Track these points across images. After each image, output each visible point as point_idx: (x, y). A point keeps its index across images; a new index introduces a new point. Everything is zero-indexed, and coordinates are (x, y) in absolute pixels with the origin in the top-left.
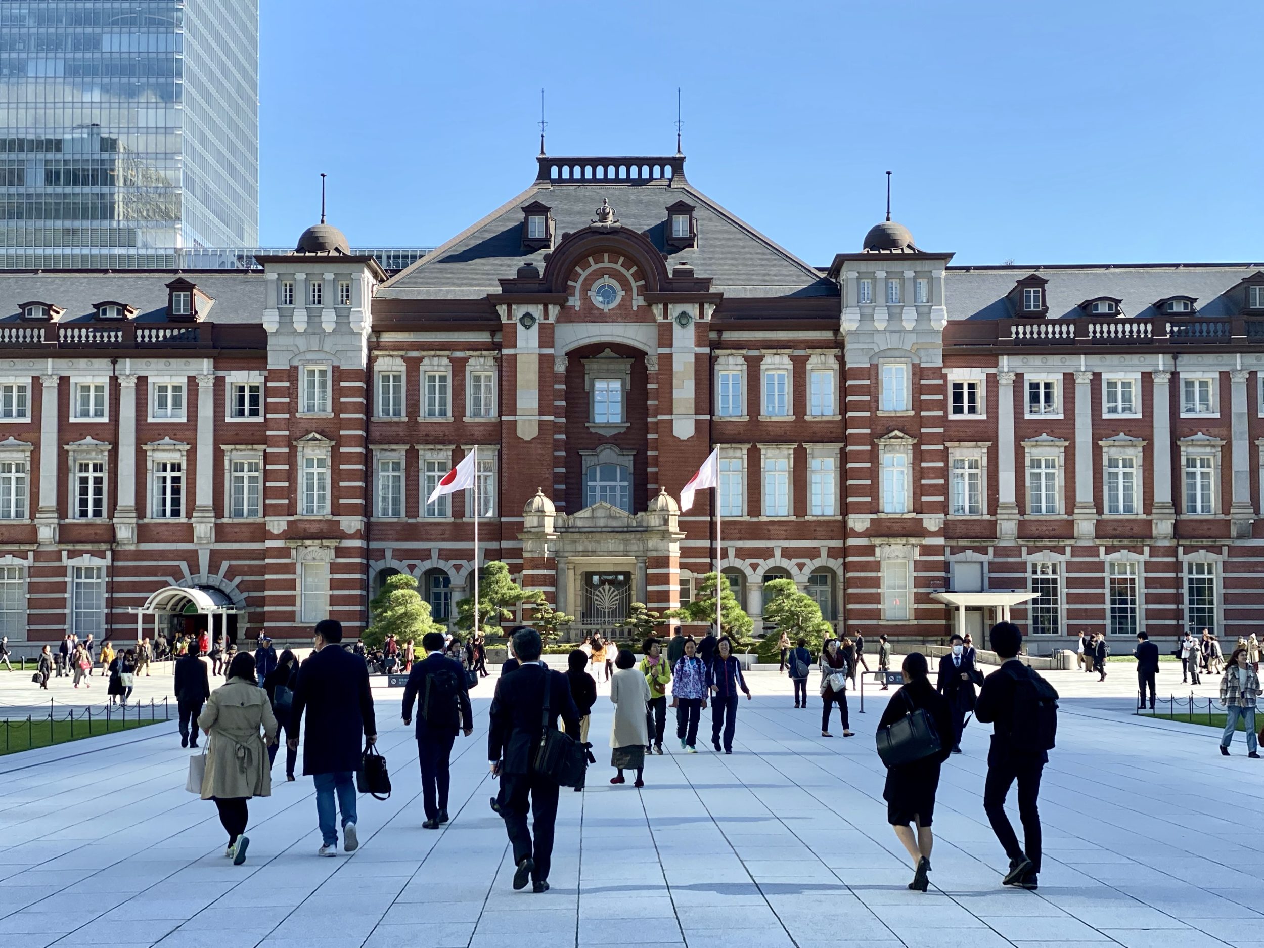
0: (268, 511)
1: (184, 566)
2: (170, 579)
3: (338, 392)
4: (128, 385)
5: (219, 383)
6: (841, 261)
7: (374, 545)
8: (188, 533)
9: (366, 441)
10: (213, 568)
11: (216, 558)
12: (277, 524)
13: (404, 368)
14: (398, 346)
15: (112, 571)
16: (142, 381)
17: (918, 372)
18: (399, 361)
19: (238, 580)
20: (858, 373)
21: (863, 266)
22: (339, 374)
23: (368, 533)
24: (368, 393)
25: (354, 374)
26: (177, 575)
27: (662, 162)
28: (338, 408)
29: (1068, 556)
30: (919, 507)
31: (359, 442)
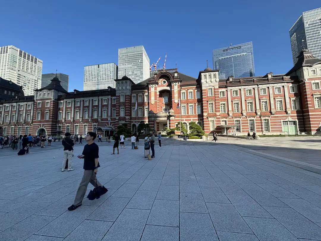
0: (116, 116)
1: (107, 124)
2: (105, 126)
3: (126, 98)
4: (100, 100)
5: (111, 99)
7: (132, 121)
8: (107, 120)
9: (131, 106)
10: (111, 125)
11: (111, 123)
12: (117, 118)
13: (136, 95)
14: (135, 92)
15: (98, 125)
16: (102, 99)
17: (214, 89)
18: (135, 94)
19: (114, 126)
21: (204, 73)
22: (126, 96)
23: (131, 118)
24: (131, 99)
25: (128, 96)
26: (106, 125)
28: (126, 100)
29: (241, 119)
31: (128, 105)
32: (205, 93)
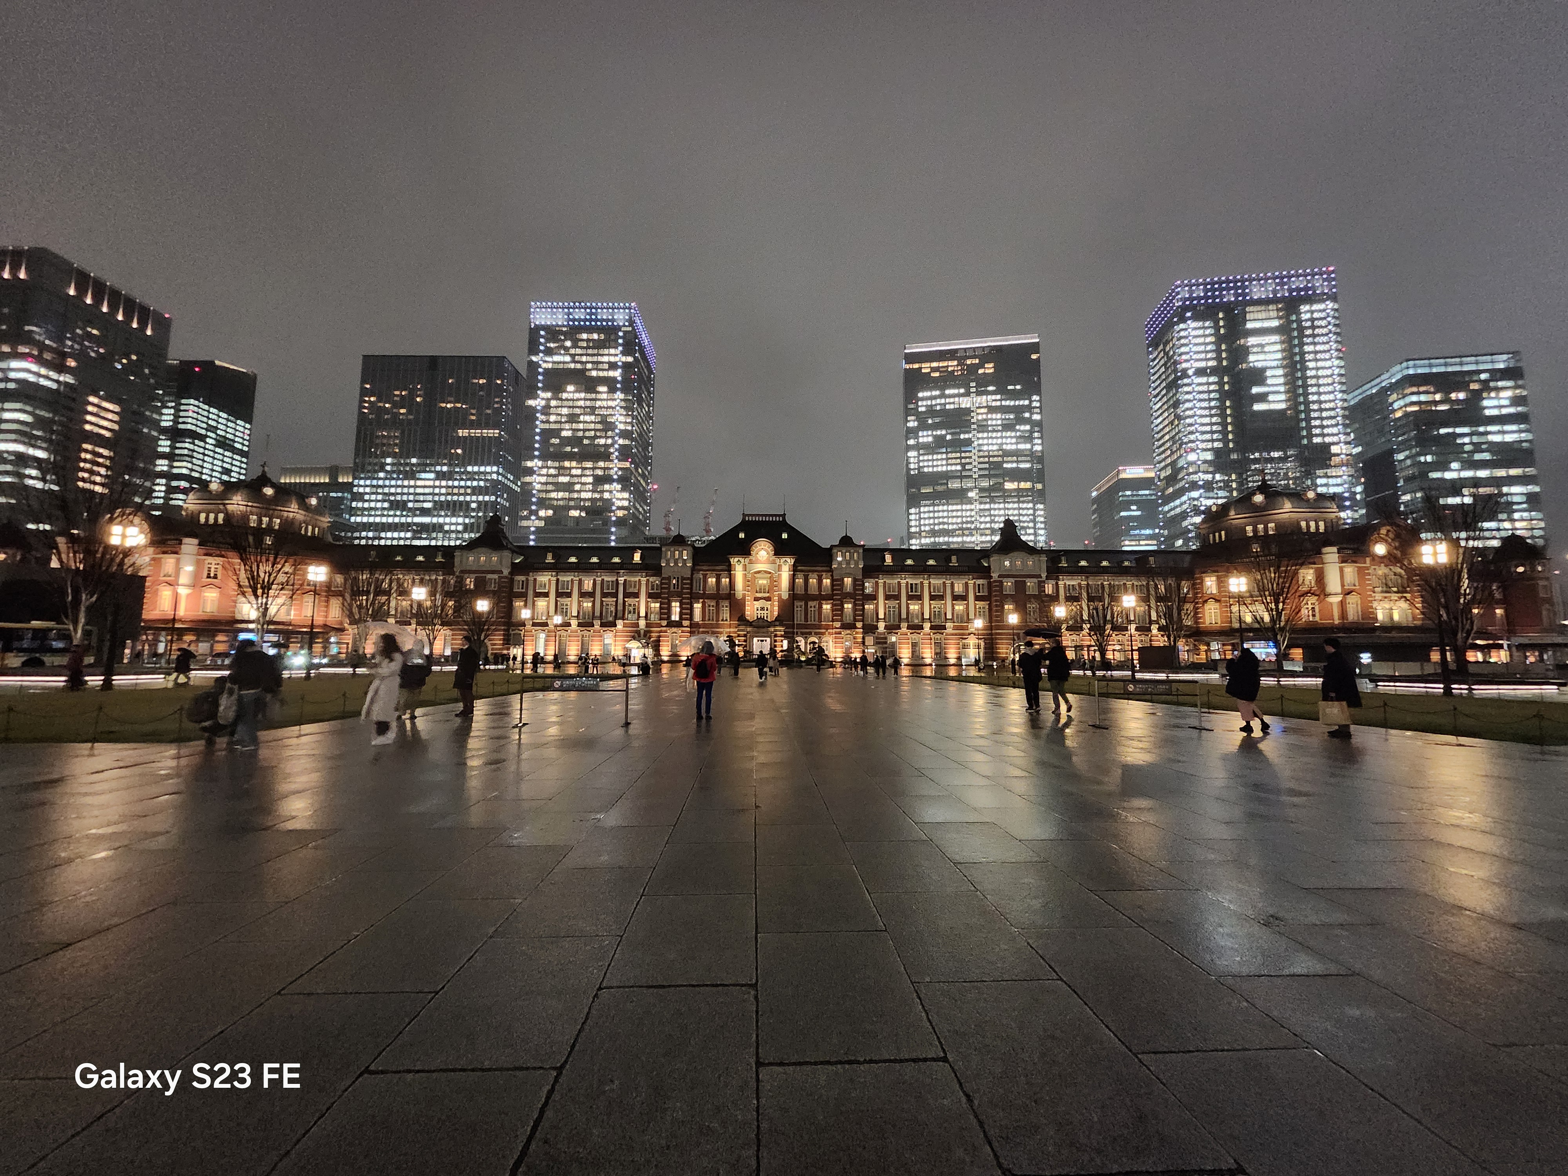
0: (661, 619)
1: (636, 634)
3: (683, 584)
4: (621, 581)
5: (647, 581)
6: (832, 546)
7: (692, 630)
9: (691, 598)
10: (645, 635)
11: (646, 632)
12: (664, 623)
13: (702, 577)
15: (615, 636)
16: (625, 580)
17: (855, 580)
18: (701, 575)
19: (652, 639)
20: (837, 580)
21: (839, 549)
22: (683, 579)
23: (691, 626)
24: (691, 584)
25: (688, 579)
26: (634, 637)
27: (779, 516)
28: (683, 588)
29: (899, 635)
30: (855, 620)
31: (688, 598)
32: (838, 585)
